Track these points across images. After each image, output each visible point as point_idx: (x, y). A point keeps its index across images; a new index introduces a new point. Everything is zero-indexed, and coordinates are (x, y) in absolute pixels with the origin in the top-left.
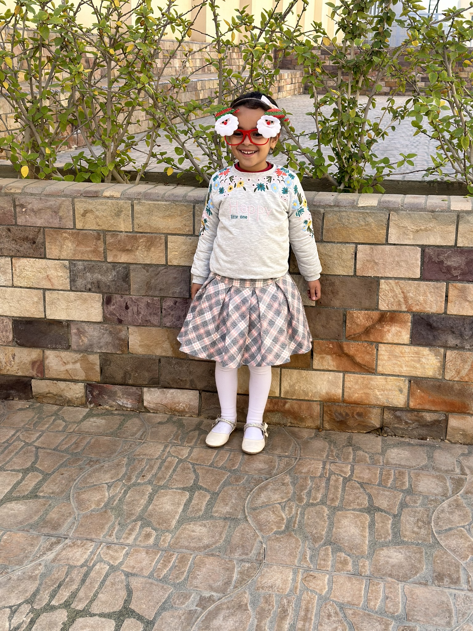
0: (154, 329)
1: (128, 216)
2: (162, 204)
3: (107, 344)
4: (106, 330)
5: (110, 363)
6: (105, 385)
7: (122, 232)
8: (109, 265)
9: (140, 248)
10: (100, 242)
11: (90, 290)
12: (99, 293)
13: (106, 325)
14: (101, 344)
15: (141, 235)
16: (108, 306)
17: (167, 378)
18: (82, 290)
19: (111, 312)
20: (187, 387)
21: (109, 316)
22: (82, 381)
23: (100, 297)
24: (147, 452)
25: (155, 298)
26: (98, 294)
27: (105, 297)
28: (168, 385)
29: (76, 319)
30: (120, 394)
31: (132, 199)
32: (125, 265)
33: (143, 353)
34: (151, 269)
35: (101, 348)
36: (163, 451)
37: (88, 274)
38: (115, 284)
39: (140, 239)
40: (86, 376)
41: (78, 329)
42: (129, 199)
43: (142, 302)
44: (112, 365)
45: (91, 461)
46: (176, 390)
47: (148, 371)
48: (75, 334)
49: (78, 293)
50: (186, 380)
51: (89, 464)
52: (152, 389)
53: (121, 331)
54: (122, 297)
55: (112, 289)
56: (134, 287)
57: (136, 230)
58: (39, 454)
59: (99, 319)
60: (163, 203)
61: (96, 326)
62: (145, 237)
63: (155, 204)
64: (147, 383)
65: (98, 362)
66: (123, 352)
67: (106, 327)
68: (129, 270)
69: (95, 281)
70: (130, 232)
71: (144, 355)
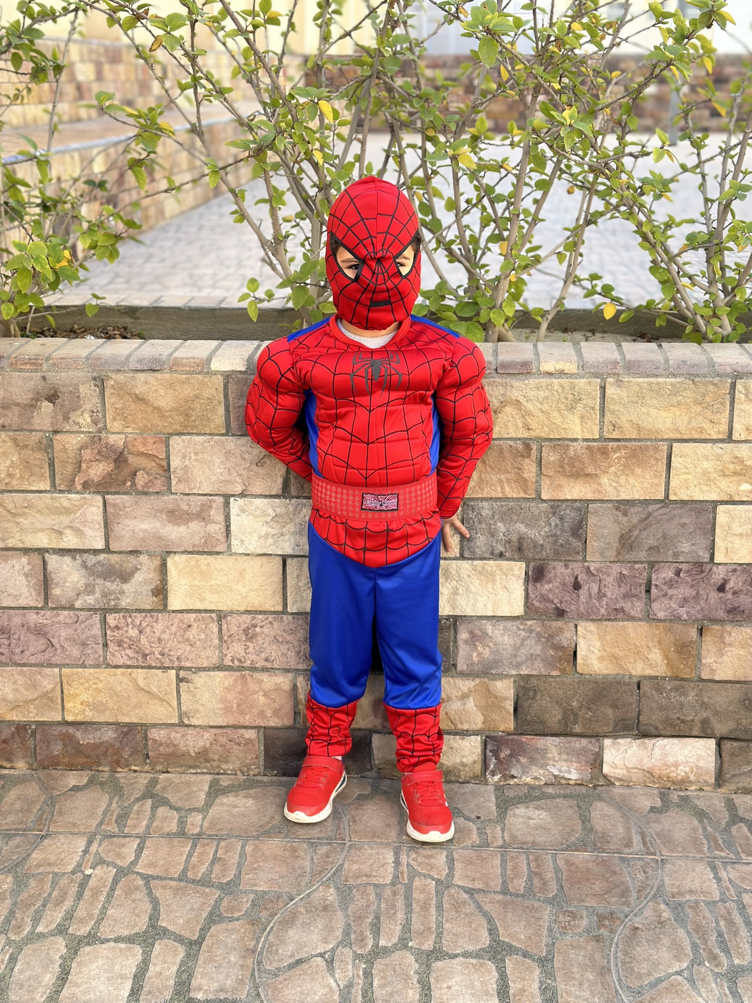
0: (629, 624)
1: (593, 408)
2: (666, 383)
3: (532, 657)
4: (531, 631)
5: (535, 695)
6: (524, 739)
7: (576, 440)
8: (545, 505)
9: (612, 469)
10: (527, 461)
11: (501, 555)
12: (519, 560)
13: (529, 623)
14: (519, 659)
15: (615, 444)
16: (538, 585)
17: (654, 718)
18: (486, 555)
19: (542, 596)
20: (694, 733)
21: (537, 604)
22: (476, 733)
23: (521, 568)
24: (688, 884)
25: (637, 566)
26: (518, 563)
27: (531, 568)
28: (655, 732)
29: (469, 612)
30: (553, 753)
31: (602, 374)
32: (577, 504)
33: (605, 672)
34: (633, 510)
35: (518, 665)
36: (719, 880)
37: (500, 524)
38: (555, 542)
39: (615, 452)
40: (484, 723)
41: (471, 632)
42: (596, 375)
43: (609, 575)
44: (538, 698)
45: (601, 918)
46: (670, 740)
47: (615, 706)
48: (466, 642)
49: (476, 562)
50: (693, 721)
51: (601, 925)
52: (621, 741)
53: (560, 630)
54: (566, 566)
55: (548, 551)
56: (593, 544)
57: (607, 435)
58: (487, 908)
59: (518, 609)
60: (668, 380)
61: (509, 624)
62: (625, 447)
63: (650, 384)
64: (611, 729)
65: (511, 694)
66: (563, 671)
67: (531, 625)
68: (587, 513)
69: (514, 538)
70: (594, 440)
71: (605, 676)
